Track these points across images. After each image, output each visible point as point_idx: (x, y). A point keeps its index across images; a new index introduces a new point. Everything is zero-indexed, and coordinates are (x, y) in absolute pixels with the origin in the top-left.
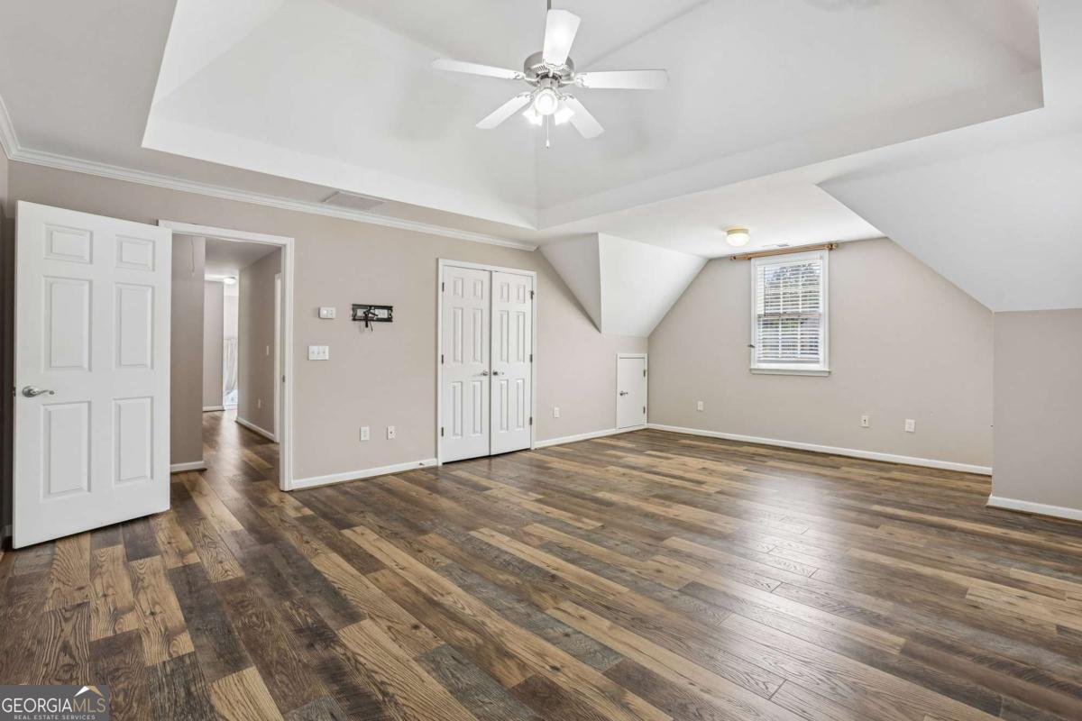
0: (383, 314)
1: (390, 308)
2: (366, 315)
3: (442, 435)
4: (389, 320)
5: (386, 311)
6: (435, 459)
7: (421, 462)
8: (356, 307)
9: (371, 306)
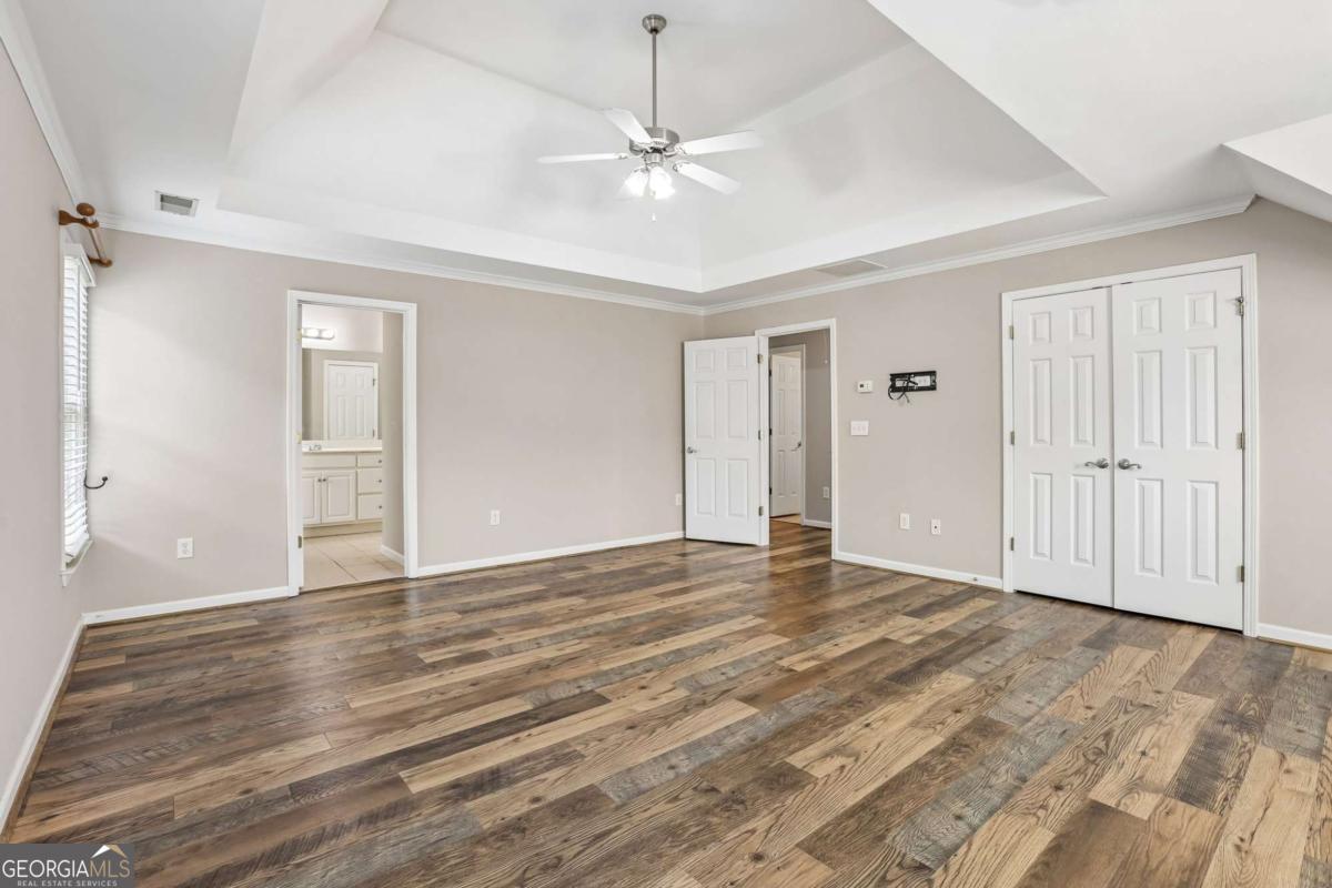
0: (925, 381)
1: (932, 373)
2: (901, 384)
3: (1012, 548)
4: (933, 388)
5: (928, 378)
6: (999, 580)
7: (978, 576)
8: (894, 377)
9: (910, 374)
